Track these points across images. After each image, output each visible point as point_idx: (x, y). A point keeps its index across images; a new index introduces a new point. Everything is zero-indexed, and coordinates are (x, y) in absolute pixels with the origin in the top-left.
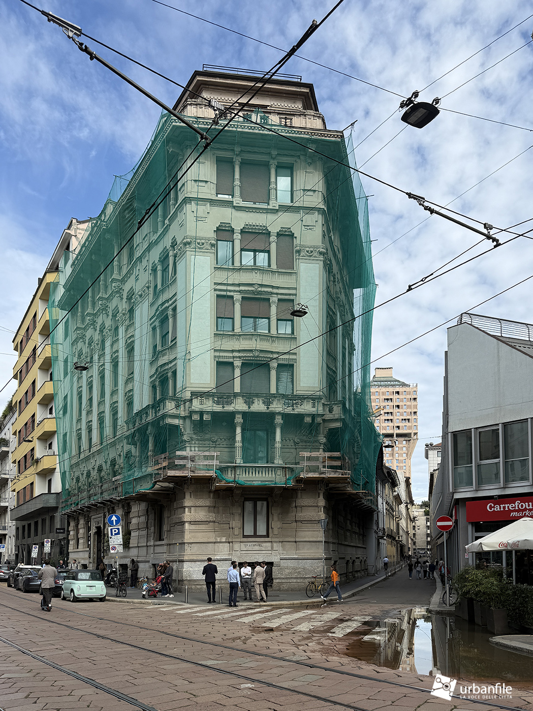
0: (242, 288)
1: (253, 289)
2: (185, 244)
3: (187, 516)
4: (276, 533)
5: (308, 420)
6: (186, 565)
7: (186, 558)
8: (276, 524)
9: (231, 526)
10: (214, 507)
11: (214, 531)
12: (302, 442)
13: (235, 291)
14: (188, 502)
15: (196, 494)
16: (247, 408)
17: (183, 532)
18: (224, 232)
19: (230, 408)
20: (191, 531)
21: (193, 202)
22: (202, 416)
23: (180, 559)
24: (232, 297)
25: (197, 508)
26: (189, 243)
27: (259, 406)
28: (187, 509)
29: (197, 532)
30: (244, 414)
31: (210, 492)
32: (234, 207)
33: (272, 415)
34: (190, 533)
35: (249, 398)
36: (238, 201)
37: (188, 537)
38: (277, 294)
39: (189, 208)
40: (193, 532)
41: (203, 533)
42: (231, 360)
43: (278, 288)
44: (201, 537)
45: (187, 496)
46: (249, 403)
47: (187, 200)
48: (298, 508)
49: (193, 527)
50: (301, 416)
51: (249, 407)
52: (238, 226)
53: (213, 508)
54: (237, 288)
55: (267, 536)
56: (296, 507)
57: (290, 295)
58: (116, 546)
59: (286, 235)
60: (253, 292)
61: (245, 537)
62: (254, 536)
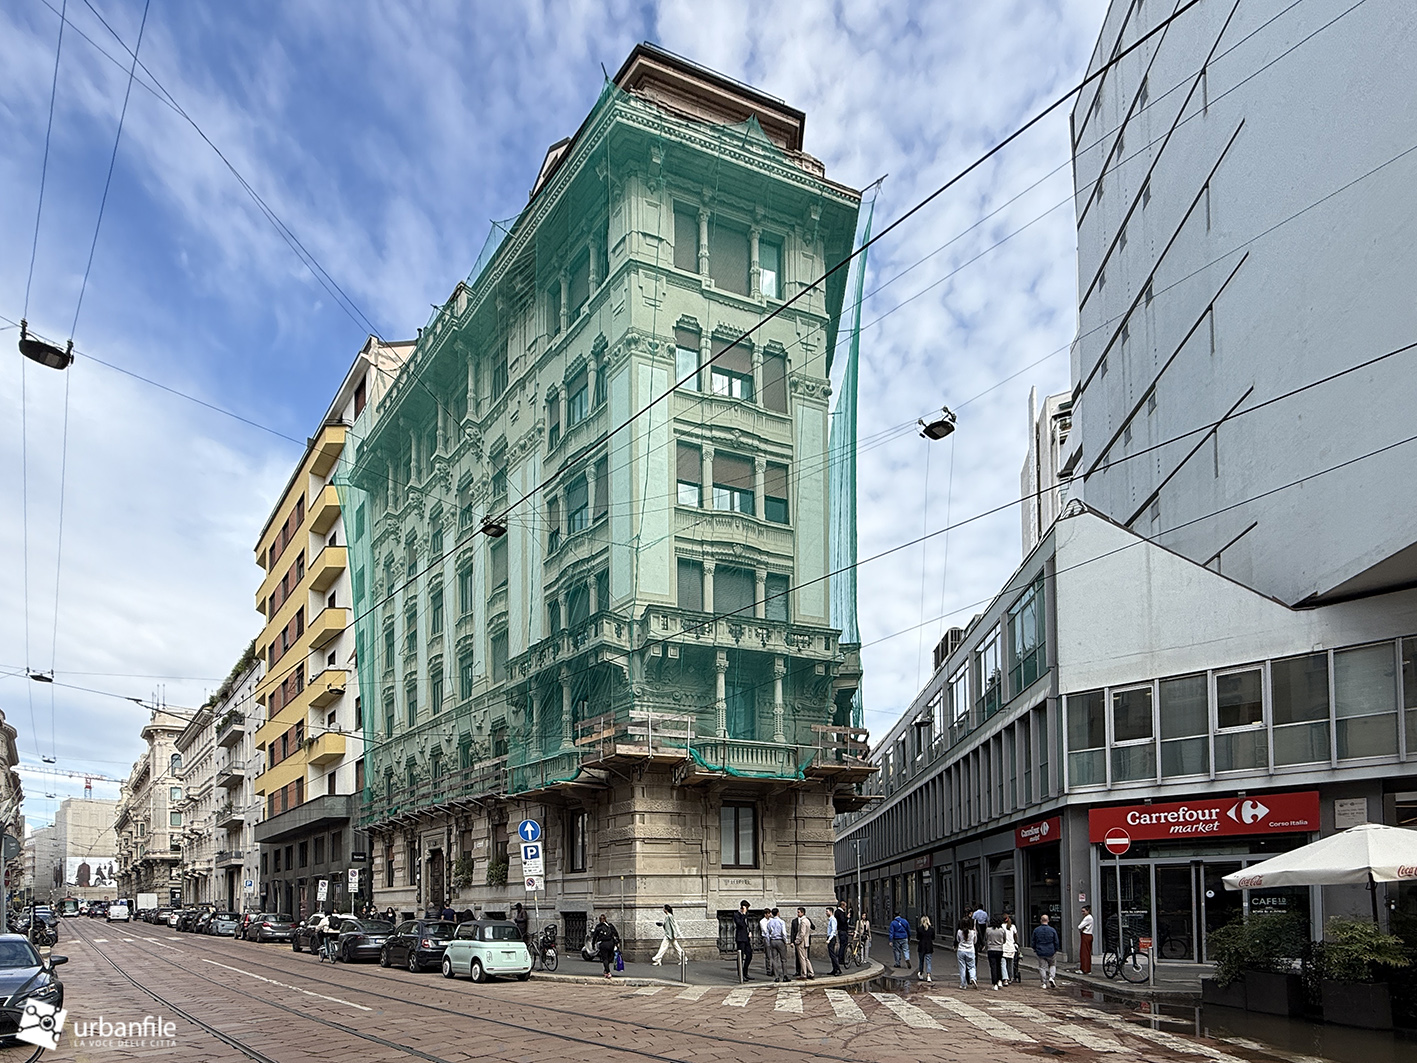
0: (716, 434)
1: (732, 437)
2: (629, 343)
3: (640, 828)
4: (769, 862)
5: (820, 670)
6: (639, 914)
7: (639, 902)
8: (769, 847)
9: (704, 849)
10: (679, 814)
11: (681, 857)
12: (803, 709)
13: (703, 437)
14: (640, 804)
15: (652, 790)
16: (734, 642)
17: (630, 857)
18: (688, 332)
19: (708, 640)
20: (646, 856)
21: (640, 270)
22: (665, 652)
23: (627, 903)
24: (699, 448)
25: (653, 816)
26: (636, 341)
27: (751, 641)
28: (638, 816)
29: (654, 857)
30: (731, 653)
31: (673, 788)
32: (702, 292)
33: (770, 657)
34: (645, 859)
35: (737, 626)
36: (707, 282)
37: (641, 866)
38: (765, 452)
39: (637, 279)
40: (649, 857)
41: (663, 860)
42: (699, 558)
43: (766, 441)
44: (661, 866)
45: (638, 793)
46: (737, 635)
47: (632, 266)
48: (800, 822)
49: (649, 848)
50: (811, 663)
51: (737, 641)
52: (708, 327)
53: (677, 817)
54: (707, 433)
55: (756, 866)
56: (796, 819)
57: (783, 456)
58: (535, 878)
59: (777, 355)
60: (731, 444)
61: (724, 867)
62: (737, 866)
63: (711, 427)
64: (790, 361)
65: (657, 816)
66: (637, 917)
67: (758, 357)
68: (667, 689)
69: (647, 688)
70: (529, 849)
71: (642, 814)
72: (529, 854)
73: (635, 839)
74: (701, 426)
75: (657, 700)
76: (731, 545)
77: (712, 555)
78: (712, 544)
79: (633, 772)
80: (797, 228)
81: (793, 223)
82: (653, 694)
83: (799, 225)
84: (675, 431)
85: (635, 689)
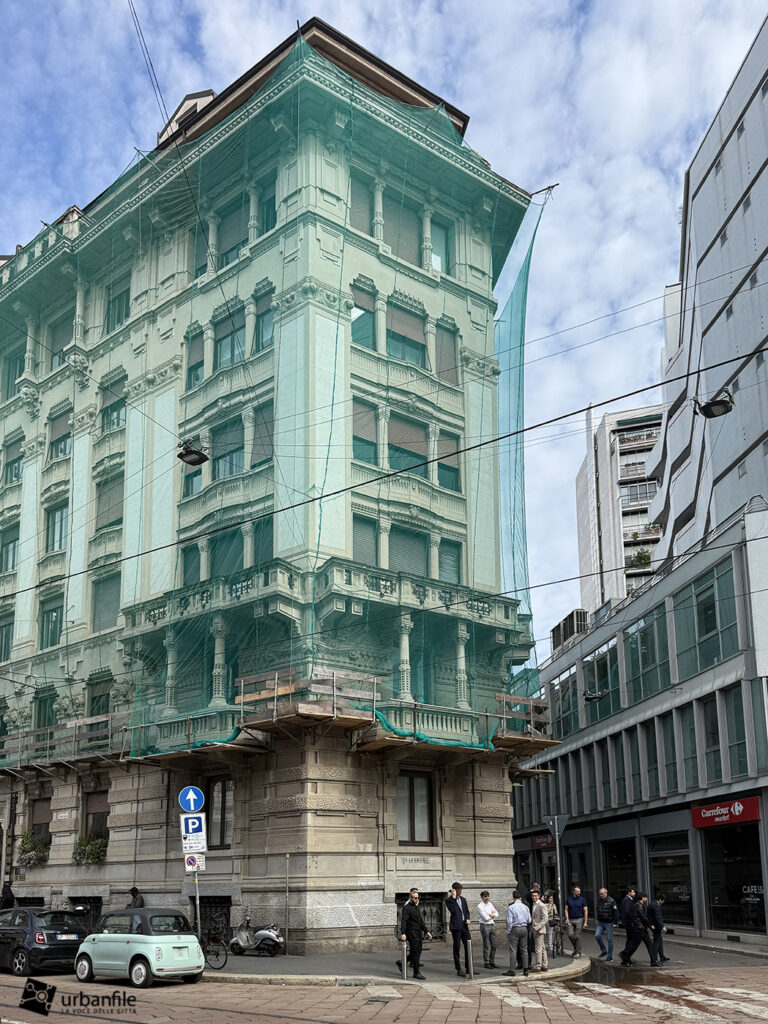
0: (392, 395)
1: (409, 401)
2: (305, 291)
3: (314, 797)
4: (448, 838)
6: (311, 899)
7: (310, 884)
8: (448, 821)
9: (381, 822)
10: (353, 783)
11: (355, 832)
13: (380, 397)
14: (313, 770)
15: (327, 756)
16: (418, 603)
18: (364, 289)
19: (392, 599)
20: (319, 829)
21: (318, 224)
22: (348, 606)
24: (374, 407)
25: (327, 784)
27: (433, 602)
28: (309, 785)
30: (415, 613)
32: (379, 256)
33: (454, 621)
34: (317, 834)
35: (422, 585)
36: (385, 249)
37: (312, 842)
38: (439, 420)
39: (315, 231)
40: (321, 831)
41: (337, 835)
42: (374, 516)
43: (440, 410)
44: (335, 842)
45: (310, 758)
46: (421, 595)
47: (309, 218)
48: (477, 796)
49: (320, 821)
50: (490, 631)
51: (422, 602)
52: (385, 290)
53: (352, 786)
54: (383, 394)
55: (432, 842)
56: (473, 792)
57: (455, 426)
58: (196, 856)
59: (448, 329)
60: (407, 407)
61: (402, 843)
62: (412, 842)
63: (388, 388)
64: (461, 337)
65: (331, 785)
66: (308, 901)
67: (430, 327)
68: (344, 647)
69: (323, 645)
70: (190, 821)
71: (315, 781)
72: (191, 827)
73: (306, 811)
74: (378, 385)
75: (332, 658)
76: (407, 506)
77: (388, 514)
78: (389, 503)
79: (305, 735)
80: (467, 216)
81: (462, 210)
82: (327, 652)
83: (469, 213)
84: (353, 387)
85: (309, 643)
